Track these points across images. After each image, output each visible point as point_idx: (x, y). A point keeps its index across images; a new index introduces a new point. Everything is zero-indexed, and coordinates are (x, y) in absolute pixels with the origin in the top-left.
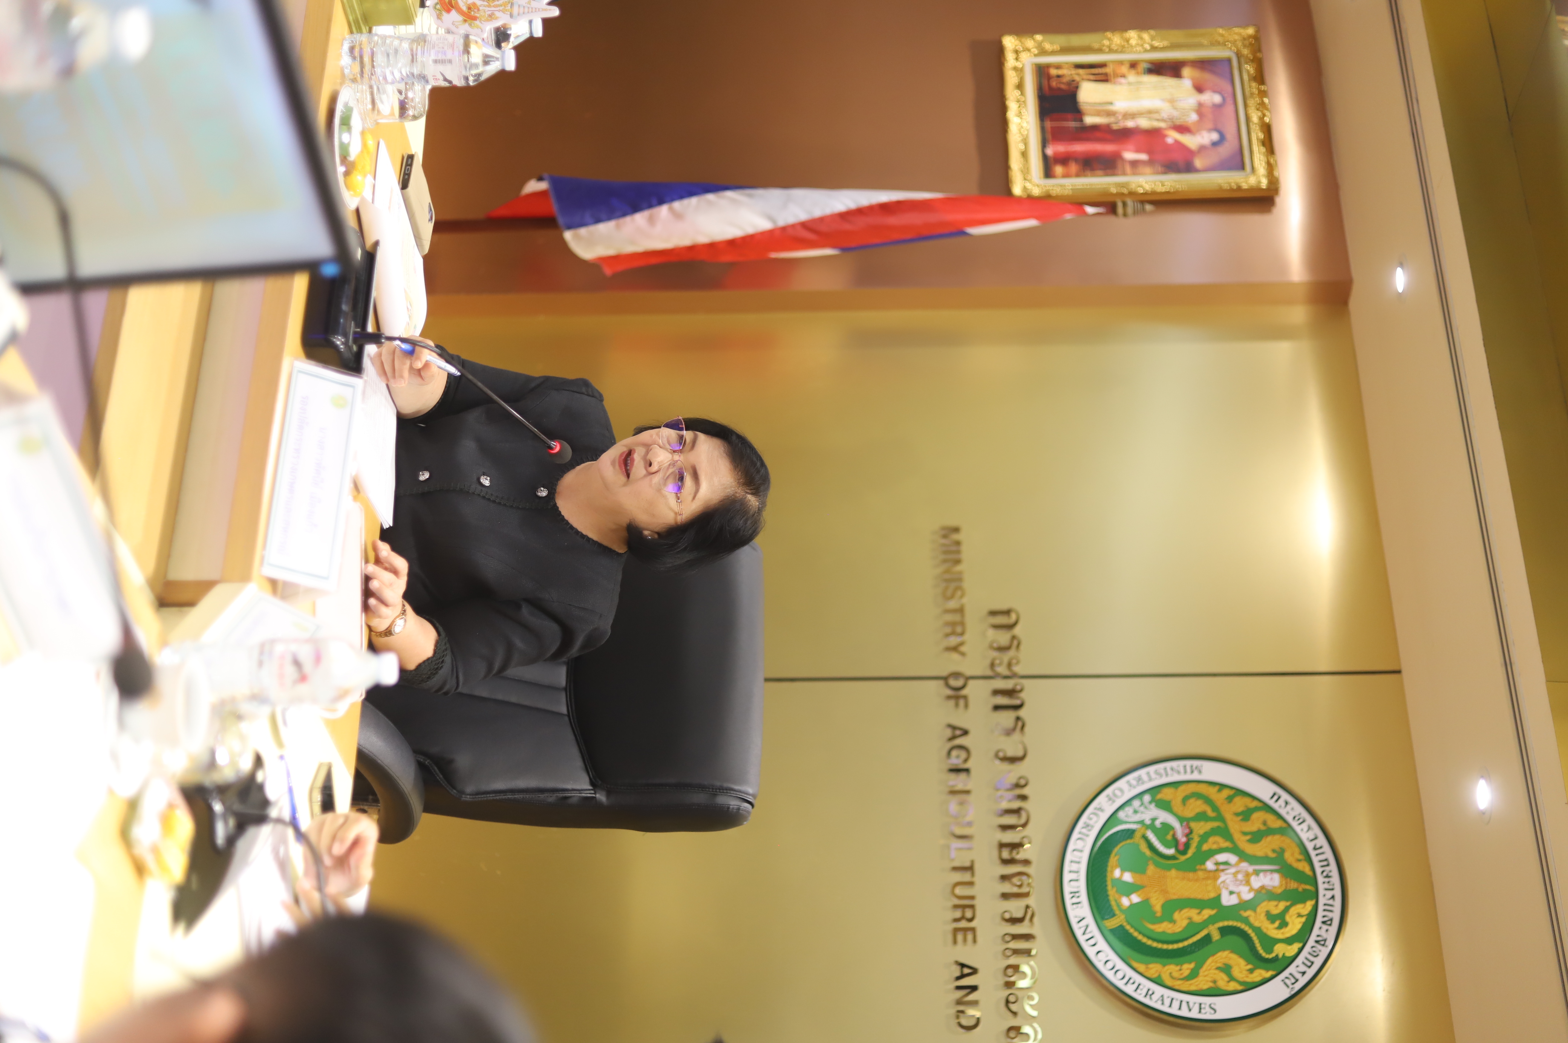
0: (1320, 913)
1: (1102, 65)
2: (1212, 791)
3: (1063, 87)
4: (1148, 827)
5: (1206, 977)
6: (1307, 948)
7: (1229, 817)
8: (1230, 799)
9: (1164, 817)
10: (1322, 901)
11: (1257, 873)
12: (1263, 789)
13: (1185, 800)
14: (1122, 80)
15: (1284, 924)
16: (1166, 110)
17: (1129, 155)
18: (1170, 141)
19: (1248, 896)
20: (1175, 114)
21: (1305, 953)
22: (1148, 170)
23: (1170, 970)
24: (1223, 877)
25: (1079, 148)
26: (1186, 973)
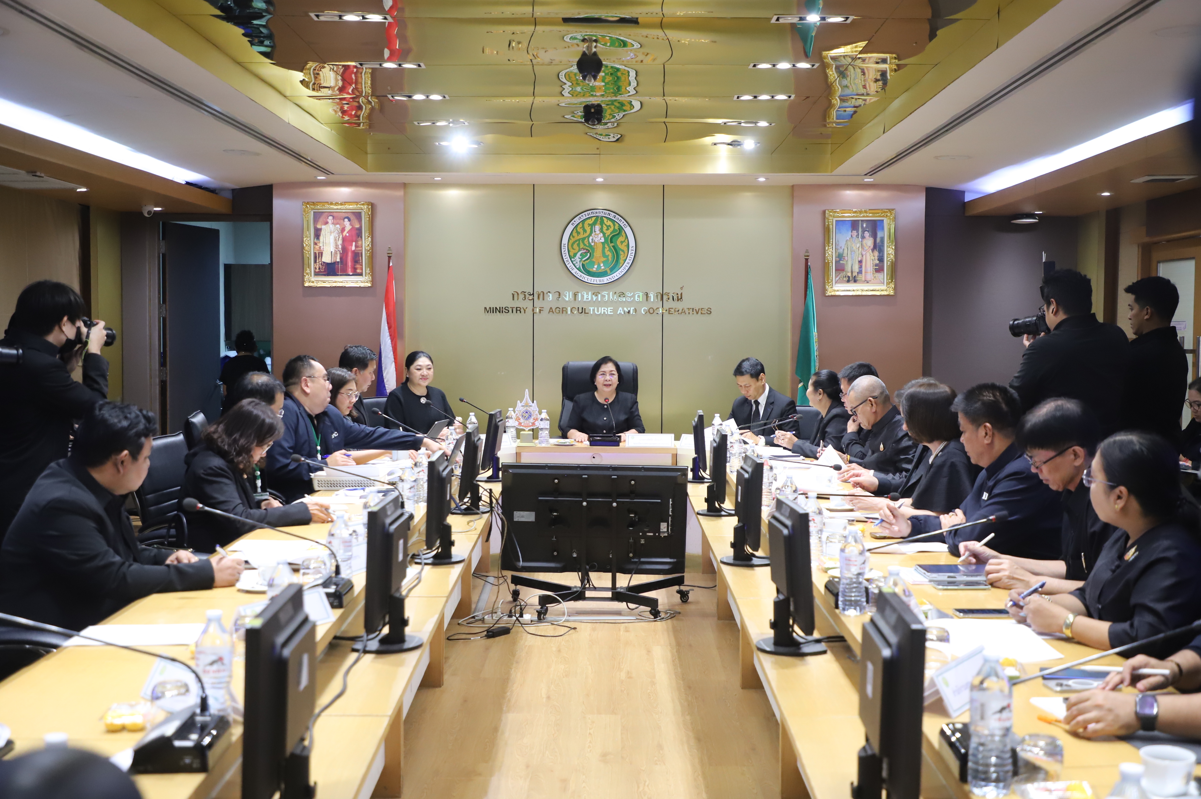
0: (606, 216)
1: (315, 254)
2: (571, 242)
3: (324, 267)
4: (581, 260)
5: (623, 247)
6: (616, 220)
7: (579, 238)
8: (573, 237)
9: (578, 255)
10: (603, 215)
11: (595, 231)
12: (570, 228)
13: (573, 249)
14: (322, 248)
15: (610, 226)
16: (335, 234)
17: (353, 248)
18: (347, 235)
19: (601, 235)
20: (336, 231)
21: (618, 221)
22: (360, 243)
23: (622, 257)
24: (596, 241)
25: (350, 264)
26: (623, 253)
